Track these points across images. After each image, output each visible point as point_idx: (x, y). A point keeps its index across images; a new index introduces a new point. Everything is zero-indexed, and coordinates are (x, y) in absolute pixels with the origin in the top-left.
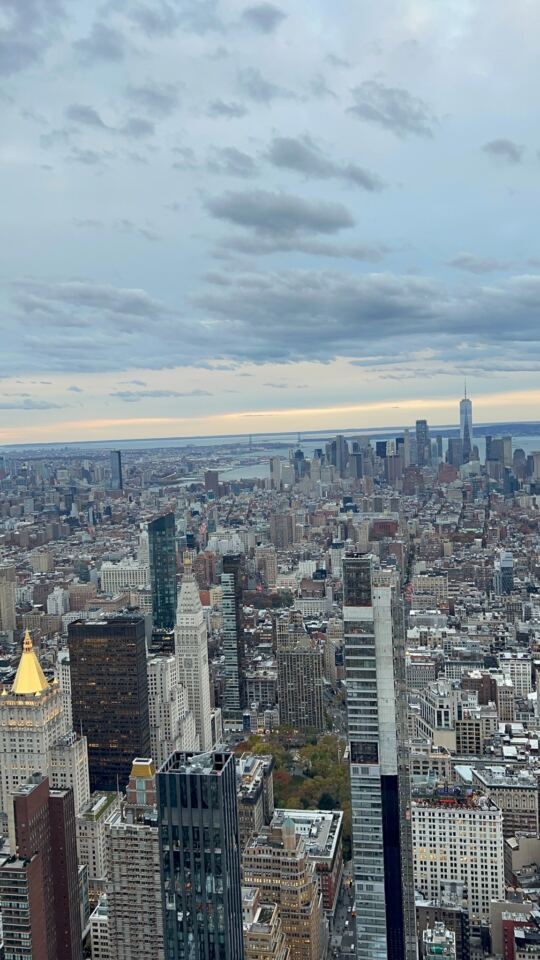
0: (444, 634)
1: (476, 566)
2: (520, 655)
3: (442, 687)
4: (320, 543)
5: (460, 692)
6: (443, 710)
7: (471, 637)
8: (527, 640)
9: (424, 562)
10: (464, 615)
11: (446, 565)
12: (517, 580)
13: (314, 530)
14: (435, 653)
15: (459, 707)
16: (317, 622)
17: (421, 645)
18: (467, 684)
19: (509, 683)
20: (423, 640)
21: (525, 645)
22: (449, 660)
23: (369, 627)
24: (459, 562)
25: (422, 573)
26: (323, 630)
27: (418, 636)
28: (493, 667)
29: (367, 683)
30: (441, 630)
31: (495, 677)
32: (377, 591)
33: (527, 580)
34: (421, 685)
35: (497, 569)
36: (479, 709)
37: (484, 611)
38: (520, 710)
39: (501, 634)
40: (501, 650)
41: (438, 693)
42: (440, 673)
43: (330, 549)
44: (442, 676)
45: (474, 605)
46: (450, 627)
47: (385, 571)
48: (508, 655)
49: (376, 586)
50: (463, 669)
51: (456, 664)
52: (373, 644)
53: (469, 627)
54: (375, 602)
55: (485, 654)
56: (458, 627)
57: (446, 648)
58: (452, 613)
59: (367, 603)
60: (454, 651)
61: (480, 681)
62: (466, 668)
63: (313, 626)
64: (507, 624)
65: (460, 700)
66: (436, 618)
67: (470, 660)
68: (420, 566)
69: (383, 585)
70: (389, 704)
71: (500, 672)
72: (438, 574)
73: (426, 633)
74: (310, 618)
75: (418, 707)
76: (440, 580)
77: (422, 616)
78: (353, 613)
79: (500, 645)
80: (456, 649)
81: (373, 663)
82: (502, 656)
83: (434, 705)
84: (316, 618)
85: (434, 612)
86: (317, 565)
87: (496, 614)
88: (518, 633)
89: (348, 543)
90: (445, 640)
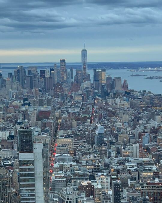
0: (71, 165)
1: (87, 133)
2: (105, 174)
3: (69, 190)
4: (11, 122)
5: (77, 192)
6: (69, 201)
7: (83, 166)
8: (109, 167)
9: (62, 131)
10: (81, 156)
11: (73, 132)
12: (105, 139)
13: (8, 115)
14: (66, 174)
15: (77, 199)
16: (9, 161)
17: (60, 171)
18: (81, 188)
19: (100, 187)
20: (61, 168)
21: (108, 169)
22: (73, 177)
23: (32, 162)
24: (79, 131)
25: (62, 136)
26: (12, 165)
27: (59, 166)
28: (93, 179)
29: (31, 190)
30: (70, 163)
31: (94, 184)
32: (35, 145)
33: (110, 139)
34: (59, 189)
35: (97, 134)
36: (85, 199)
37: (90, 154)
38: (104, 199)
39: (97, 164)
40: (97, 172)
41: (67, 193)
42: (69, 183)
43: (16, 125)
44: (70, 185)
45: (86, 151)
46: (74, 162)
47: (43, 135)
48: (100, 174)
49: (35, 143)
50: (79, 181)
51: (76, 179)
52: (34, 171)
53: (83, 162)
54: (34, 151)
55: (89, 174)
56: (77, 162)
57: (72, 172)
58: (75, 155)
59: (31, 151)
60: (75, 173)
61: (87, 186)
62: (81, 180)
63: (7, 163)
64: (100, 160)
65: (77, 195)
66: (67, 158)
67: (82, 177)
68: (61, 133)
69: (39, 142)
70: (41, 199)
71: (96, 182)
72: (69, 137)
73: (62, 165)
74: (5, 159)
75: (57, 200)
76: (69, 140)
77: (61, 157)
78: (24, 156)
79: (97, 170)
80: (76, 172)
81: (34, 180)
82: (97, 174)
83: (65, 198)
84: (9, 159)
85: (67, 155)
86: (10, 133)
87: (95, 155)
88: (105, 163)
89: (25, 122)
90: (71, 168)
